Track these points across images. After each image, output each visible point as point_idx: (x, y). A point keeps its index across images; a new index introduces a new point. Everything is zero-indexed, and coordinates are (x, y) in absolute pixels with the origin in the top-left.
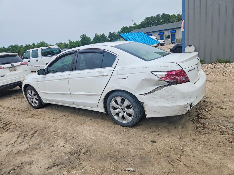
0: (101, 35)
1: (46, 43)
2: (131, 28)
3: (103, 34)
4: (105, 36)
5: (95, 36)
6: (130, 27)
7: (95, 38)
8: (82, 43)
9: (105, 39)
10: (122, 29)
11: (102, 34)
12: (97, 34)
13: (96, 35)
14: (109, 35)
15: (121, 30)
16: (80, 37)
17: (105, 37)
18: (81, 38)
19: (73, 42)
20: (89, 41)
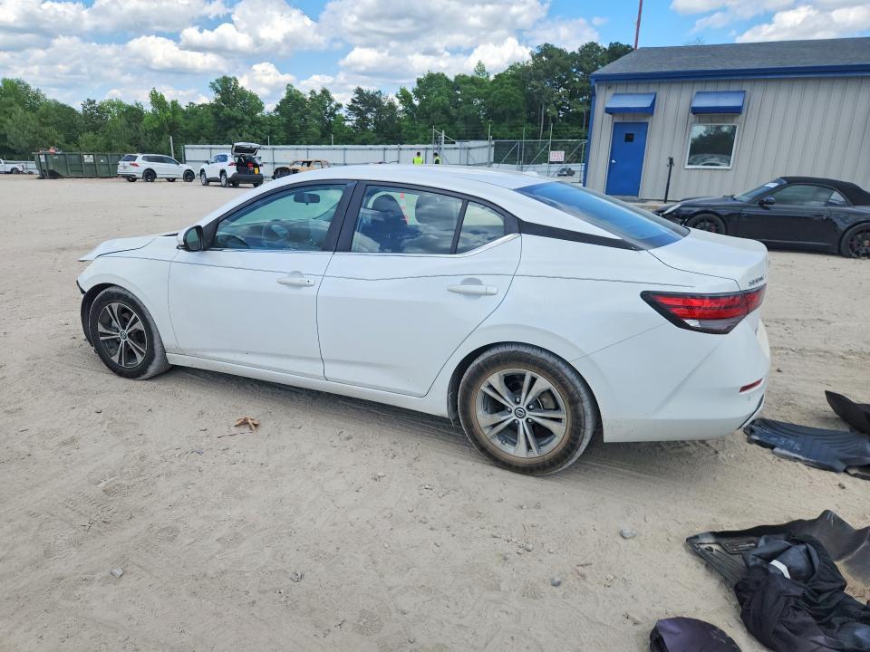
0: (313, 92)
1: (33, 88)
2: (465, 83)
3: (325, 92)
4: (331, 100)
5: (284, 95)
6: (456, 78)
7: (283, 102)
8: (216, 115)
9: (332, 114)
10: (419, 82)
11: (318, 93)
12: (296, 87)
13: (289, 92)
14: (353, 101)
15: (415, 86)
16: (213, 85)
17: (333, 105)
18: (218, 91)
19: (174, 104)
20: (251, 113)
